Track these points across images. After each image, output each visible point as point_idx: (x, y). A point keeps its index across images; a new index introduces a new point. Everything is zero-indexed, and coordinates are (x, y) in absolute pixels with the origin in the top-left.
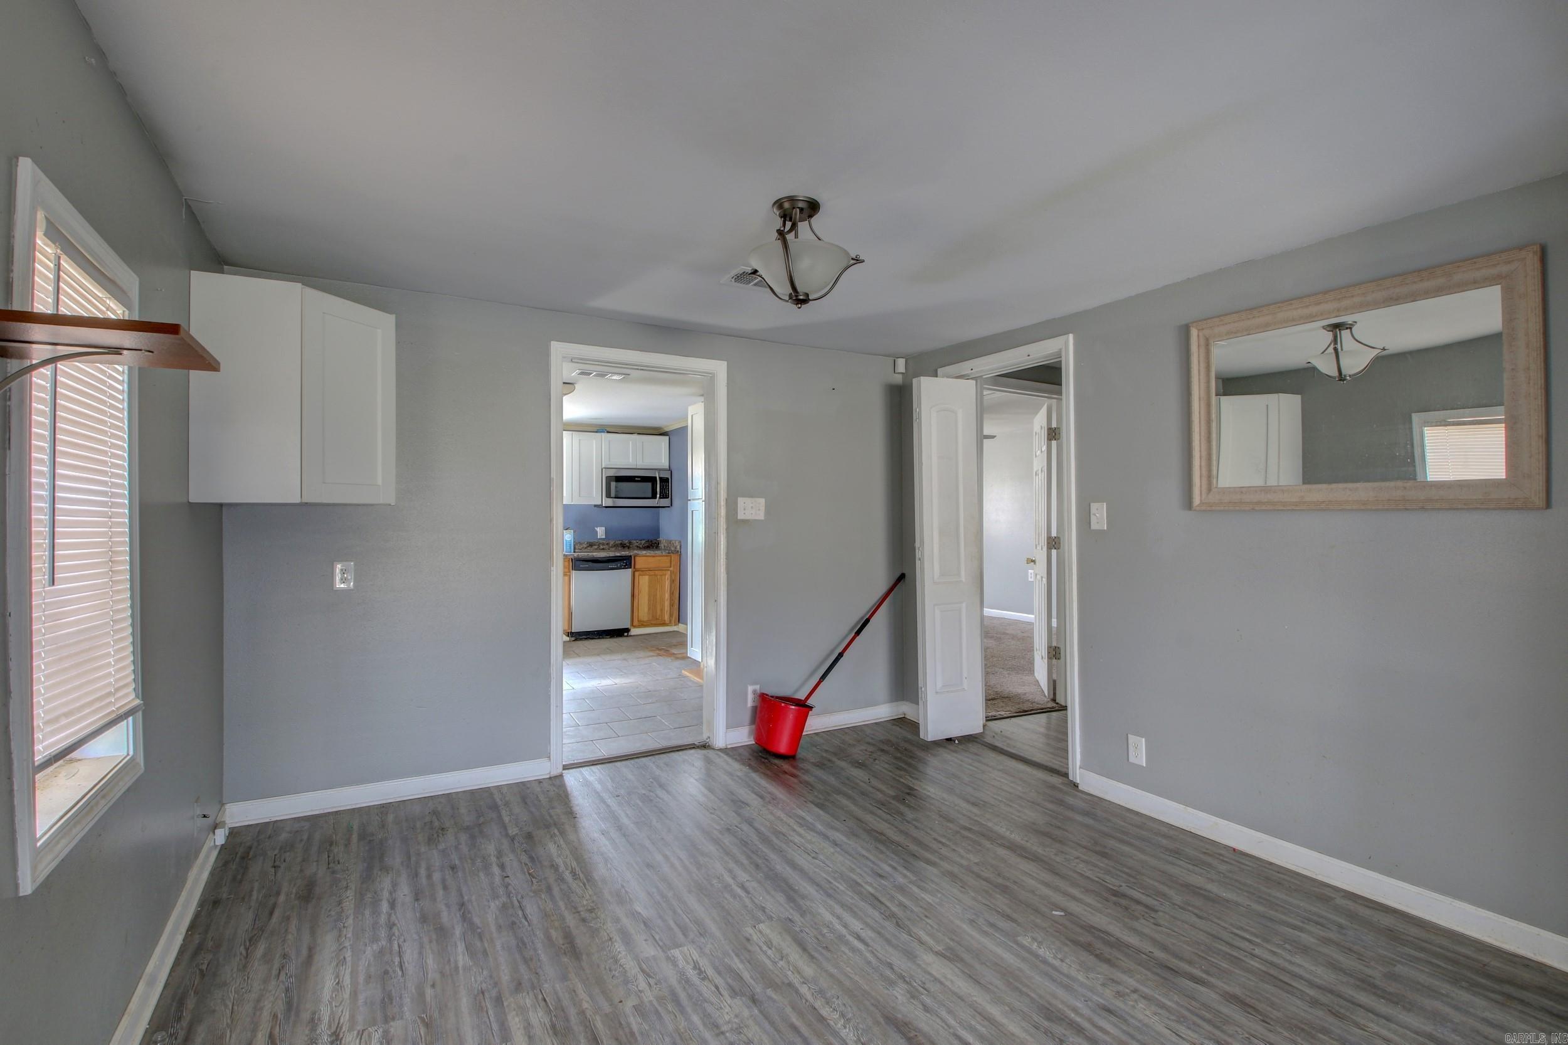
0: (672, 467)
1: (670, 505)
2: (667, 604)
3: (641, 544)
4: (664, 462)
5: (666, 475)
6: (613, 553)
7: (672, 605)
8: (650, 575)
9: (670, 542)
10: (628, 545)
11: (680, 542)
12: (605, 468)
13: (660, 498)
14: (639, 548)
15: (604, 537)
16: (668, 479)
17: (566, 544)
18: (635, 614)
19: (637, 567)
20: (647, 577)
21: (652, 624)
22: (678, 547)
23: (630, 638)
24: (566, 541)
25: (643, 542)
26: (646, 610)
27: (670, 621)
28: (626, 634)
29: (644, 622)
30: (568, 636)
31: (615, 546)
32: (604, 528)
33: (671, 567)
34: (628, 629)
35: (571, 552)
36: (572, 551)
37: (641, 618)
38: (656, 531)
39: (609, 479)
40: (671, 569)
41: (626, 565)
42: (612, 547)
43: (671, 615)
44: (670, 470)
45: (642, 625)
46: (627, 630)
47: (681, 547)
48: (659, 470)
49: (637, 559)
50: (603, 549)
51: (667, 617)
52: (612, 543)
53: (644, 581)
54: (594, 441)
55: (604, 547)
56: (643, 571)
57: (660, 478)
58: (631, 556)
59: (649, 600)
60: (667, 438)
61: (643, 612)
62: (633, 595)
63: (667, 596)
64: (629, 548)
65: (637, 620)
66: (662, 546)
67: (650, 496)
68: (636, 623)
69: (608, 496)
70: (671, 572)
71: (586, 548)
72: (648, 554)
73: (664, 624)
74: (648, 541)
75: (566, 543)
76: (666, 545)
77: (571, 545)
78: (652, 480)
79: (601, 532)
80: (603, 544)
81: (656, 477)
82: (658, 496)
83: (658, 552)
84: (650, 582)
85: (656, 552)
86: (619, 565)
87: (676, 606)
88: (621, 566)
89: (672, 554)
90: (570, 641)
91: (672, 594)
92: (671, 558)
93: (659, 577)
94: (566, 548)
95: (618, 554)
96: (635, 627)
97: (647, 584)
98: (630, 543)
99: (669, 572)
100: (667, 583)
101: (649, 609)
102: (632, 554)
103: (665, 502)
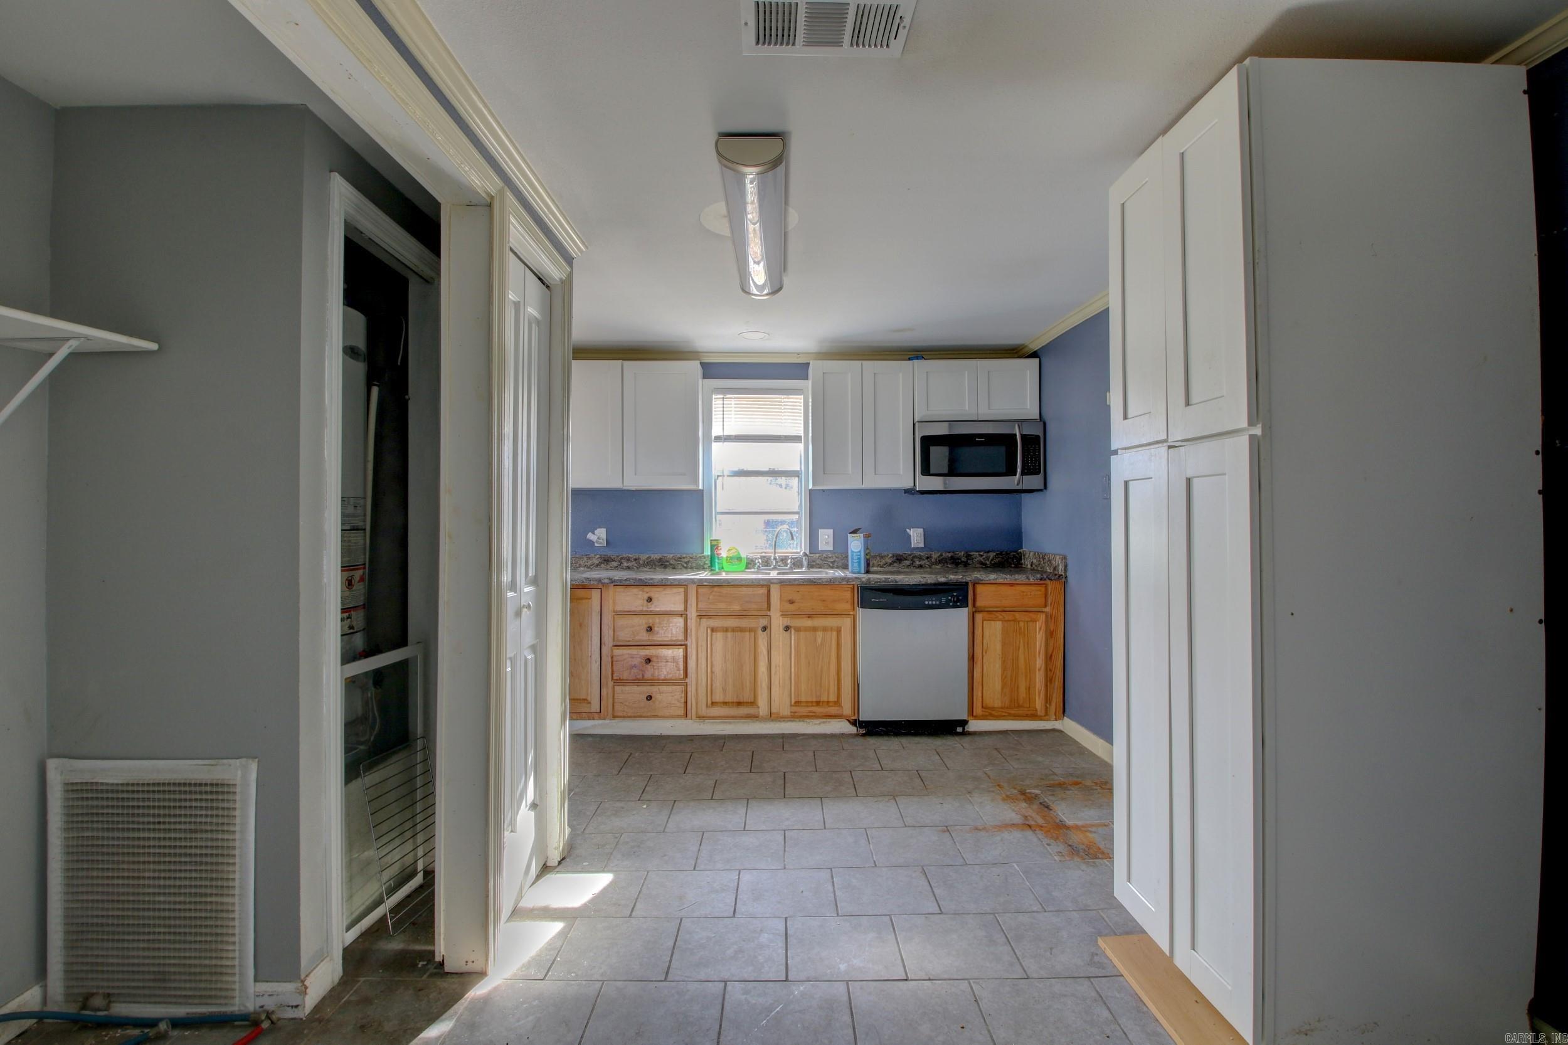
0: (1046, 417)
1: (1042, 487)
2: (1039, 678)
3: (988, 558)
4: (1028, 408)
5: (1036, 431)
6: (933, 577)
7: (1049, 680)
8: (1003, 621)
9: (1043, 556)
10: (964, 559)
11: (1065, 558)
12: (918, 422)
13: (1023, 474)
14: (984, 566)
15: (922, 545)
16: (1038, 437)
17: (852, 559)
18: (977, 693)
19: (978, 604)
20: (998, 625)
21: (1010, 714)
22: (1061, 568)
23: (967, 739)
24: (852, 552)
25: (992, 555)
26: (998, 686)
27: (1047, 714)
28: (959, 729)
29: (993, 708)
30: (856, 726)
31: (941, 561)
32: (921, 531)
33: (1046, 606)
34: (965, 720)
35: (859, 573)
36: (863, 571)
37: (989, 702)
38: (1016, 535)
39: (928, 442)
40: (1048, 609)
41: (958, 600)
42: (936, 563)
43: (1048, 699)
44: (1042, 421)
45: (991, 715)
46: (963, 723)
47: (1066, 566)
48: (1021, 422)
49: (980, 589)
50: (921, 566)
51: (1039, 704)
52: (935, 555)
53: (993, 631)
54: (901, 375)
55: (922, 563)
56: (991, 613)
57: (1023, 437)
58: (967, 583)
59: (1004, 669)
60: (1037, 361)
61: (993, 690)
62: (972, 658)
63: (1039, 662)
64: (966, 564)
65: (979, 705)
66: (1027, 563)
67: (1003, 470)
68: (978, 710)
69: (926, 470)
70: (1047, 616)
71: (891, 564)
72: (1001, 581)
73: (1034, 716)
74: (1001, 553)
75: (852, 555)
76: (1035, 561)
77: (859, 559)
78: (1008, 440)
79: (916, 537)
80: (920, 558)
81: (1015, 435)
82: (1019, 470)
83: (1020, 578)
84: (1005, 632)
85: (1017, 576)
86: (944, 600)
87: (1058, 683)
88: (948, 602)
89: (1048, 582)
90: (857, 735)
91: (1049, 658)
92: (1046, 587)
93: (1022, 624)
94: (853, 565)
95: (942, 580)
96: (976, 717)
97: (999, 637)
98: (968, 556)
99: (1042, 617)
100: (1040, 638)
101: (1004, 686)
102: (968, 579)
103: (1032, 481)
